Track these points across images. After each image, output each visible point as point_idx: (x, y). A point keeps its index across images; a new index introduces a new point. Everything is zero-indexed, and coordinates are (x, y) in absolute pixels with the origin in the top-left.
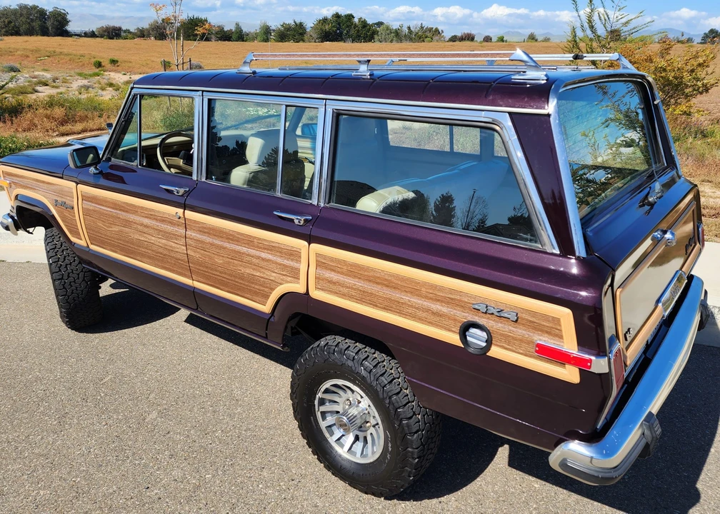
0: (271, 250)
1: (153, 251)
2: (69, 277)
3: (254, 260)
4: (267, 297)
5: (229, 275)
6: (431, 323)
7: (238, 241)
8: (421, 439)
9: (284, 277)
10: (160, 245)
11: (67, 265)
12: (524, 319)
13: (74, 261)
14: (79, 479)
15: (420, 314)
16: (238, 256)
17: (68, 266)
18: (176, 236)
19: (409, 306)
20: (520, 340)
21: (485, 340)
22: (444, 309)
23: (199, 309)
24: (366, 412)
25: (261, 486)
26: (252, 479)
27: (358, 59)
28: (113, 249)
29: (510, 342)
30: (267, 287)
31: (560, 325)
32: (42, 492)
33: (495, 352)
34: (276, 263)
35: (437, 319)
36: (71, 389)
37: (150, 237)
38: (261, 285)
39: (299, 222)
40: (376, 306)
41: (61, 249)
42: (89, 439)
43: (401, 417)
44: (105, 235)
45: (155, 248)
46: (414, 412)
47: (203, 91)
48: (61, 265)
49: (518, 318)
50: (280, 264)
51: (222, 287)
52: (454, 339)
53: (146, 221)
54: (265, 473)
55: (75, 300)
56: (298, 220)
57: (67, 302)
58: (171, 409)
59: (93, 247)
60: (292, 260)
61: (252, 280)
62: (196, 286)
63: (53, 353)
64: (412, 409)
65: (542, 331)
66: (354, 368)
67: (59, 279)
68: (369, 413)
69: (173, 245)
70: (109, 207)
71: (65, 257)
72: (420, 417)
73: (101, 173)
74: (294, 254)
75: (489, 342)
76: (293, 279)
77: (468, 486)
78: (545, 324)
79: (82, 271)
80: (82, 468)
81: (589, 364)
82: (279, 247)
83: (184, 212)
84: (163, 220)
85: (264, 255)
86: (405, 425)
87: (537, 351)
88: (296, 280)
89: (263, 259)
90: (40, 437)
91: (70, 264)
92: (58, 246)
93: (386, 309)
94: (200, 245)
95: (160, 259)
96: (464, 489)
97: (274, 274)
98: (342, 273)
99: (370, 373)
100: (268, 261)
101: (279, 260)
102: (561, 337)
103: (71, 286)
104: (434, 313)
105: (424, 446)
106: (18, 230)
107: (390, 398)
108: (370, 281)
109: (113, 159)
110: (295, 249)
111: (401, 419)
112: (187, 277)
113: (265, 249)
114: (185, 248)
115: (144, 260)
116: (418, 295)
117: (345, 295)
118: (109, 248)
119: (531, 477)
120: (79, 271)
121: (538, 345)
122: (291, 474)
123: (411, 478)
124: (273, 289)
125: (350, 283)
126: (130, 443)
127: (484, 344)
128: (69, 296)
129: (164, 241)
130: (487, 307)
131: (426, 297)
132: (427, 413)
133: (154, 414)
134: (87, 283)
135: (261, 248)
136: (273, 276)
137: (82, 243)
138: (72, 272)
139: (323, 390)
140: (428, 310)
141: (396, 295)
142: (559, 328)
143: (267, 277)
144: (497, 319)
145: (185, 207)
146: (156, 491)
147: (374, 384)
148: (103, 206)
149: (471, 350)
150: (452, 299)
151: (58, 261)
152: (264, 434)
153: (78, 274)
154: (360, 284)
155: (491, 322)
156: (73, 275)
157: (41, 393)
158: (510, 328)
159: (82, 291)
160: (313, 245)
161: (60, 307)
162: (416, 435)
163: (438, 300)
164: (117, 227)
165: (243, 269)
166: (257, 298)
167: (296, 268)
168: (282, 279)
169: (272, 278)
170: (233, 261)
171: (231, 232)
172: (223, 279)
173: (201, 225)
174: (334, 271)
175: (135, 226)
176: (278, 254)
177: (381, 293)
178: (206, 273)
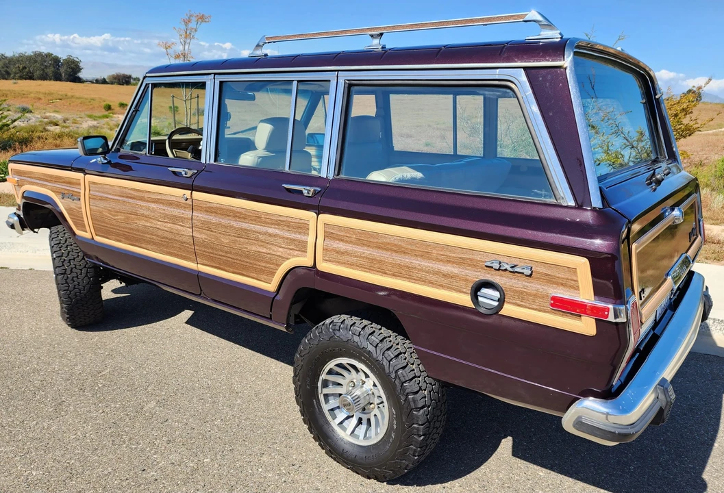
0: (278, 225)
1: (158, 236)
2: (71, 272)
3: (261, 237)
4: (272, 274)
5: (235, 254)
6: (441, 287)
7: (245, 218)
8: (427, 415)
9: (291, 251)
10: (166, 229)
11: (70, 260)
12: (539, 273)
13: (78, 256)
14: (73, 461)
15: (430, 277)
16: (244, 234)
17: (72, 261)
18: (182, 219)
19: (419, 270)
20: (535, 295)
21: (497, 299)
22: (455, 270)
23: (202, 295)
24: (370, 392)
25: (260, 470)
26: (252, 464)
27: (370, 33)
28: (118, 238)
29: (523, 298)
30: (273, 264)
31: (576, 276)
32: (34, 473)
33: (509, 310)
34: (284, 238)
35: (449, 281)
36: (68, 380)
37: (155, 222)
38: (267, 262)
39: (308, 193)
40: (385, 273)
41: (65, 245)
42: (85, 425)
43: (407, 391)
44: (111, 225)
45: (160, 233)
46: (420, 387)
47: (215, 74)
48: (65, 260)
49: (532, 272)
50: (287, 239)
51: (227, 268)
52: (465, 300)
53: (153, 205)
54: (265, 458)
55: (76, 296)
56: (307, 191)
57: (69, 297)
58: (170, 399)
59: (98, 239)
60: (300, 233)
61: (258, 257)
62: (200, 270)
63: (51, 348)
64: (418, 384)
65: (557, 283)
66: (359, 344)
67: (62, 274)
68: (373, 393)
69: (180, 228)
70: (115, 195)
71: (69, 252)
72: (426, 393)
73: (109, 162)
74: (302, 227)
75: (501, 301)
76: (300, 253)
77: (472, 473)
78: (560, 276)
79: (85, 267)
80: (77, 451)
81: (606, 313)
82: (286, 221)
83: (192, 193)
84: (170, 204)
85: (271, 230)
86: (411, 400)
87: (552, 305)
88: (303, 253)
89: (270, 235)
90: (35, 422)
91: (74, 259)
92: (63, 242)
93: (394, 275)
94: (206, 226)
95: (165, 244)
96: (468, 476)
97: (281, 249)
98: (350, 242)
99: (376, 347)
100: (275, 236)
101: (287, 234)
102: (577, 288)
103: (74, 281)
104: (445, 275)
105: (430, 423)
106: (23, 230)
107: (396, 372)
108: (379, 248)
109: (121, 150)
110: (303, 221)
111: (408, 393)
112: (192, 261)
113: (273, 224)
114: (191, 230)
115: (149, 247)
116: (428, 259)
117: (353, 265)
118: (113, 238)
119: (535, 466)
120: (83, 266)
121: (554, 298)
122: (291, 459)
123: (416, 458)
124: (279, 265)
125: (359, 252)
126: (127, 429)
127: (496, 304)
128: (70, 292)
129: (169, 225)
130: (500, 263)
131: (438, 260)
132: (433, 390)
133: (152, 404)
134: (89, 278)
135: (268, 223)
136: (280, 252)
137: (87, 235)
138: (75, 267)
139: (326, 370)
140: (438, 273)
141: (406, 261)
142: (575, 279)
143: (274, 253)
144: (511, 275)
145: (192, 188)
146: (152, 473)
147: (380, 358)
149: (482, 310)
150: (463, 259)
151: (62, 256)
152: (264, 424)
153: (81, 270)
154: (369, 252)
155: (504, 279)
156: (77, 271)
157: (37, 383)
158: (524, 283)
159: (84, 287)
160: (321, 216)
161: (62, 302)
162: (422, 411)
163: (449, 262)
164: (123, 214)
165: (249, 247)
166: (262, 277)
167: (303, 242)
168: (288, 254)
169: (278, 254)
170: (239, 239)
171: (238, 210)
172: (229, 259)
173: (208, 205)
174: (342, 240)
175: (141, 212)
176: (285, 228)
177: (390, 260)
178: (211, 255)
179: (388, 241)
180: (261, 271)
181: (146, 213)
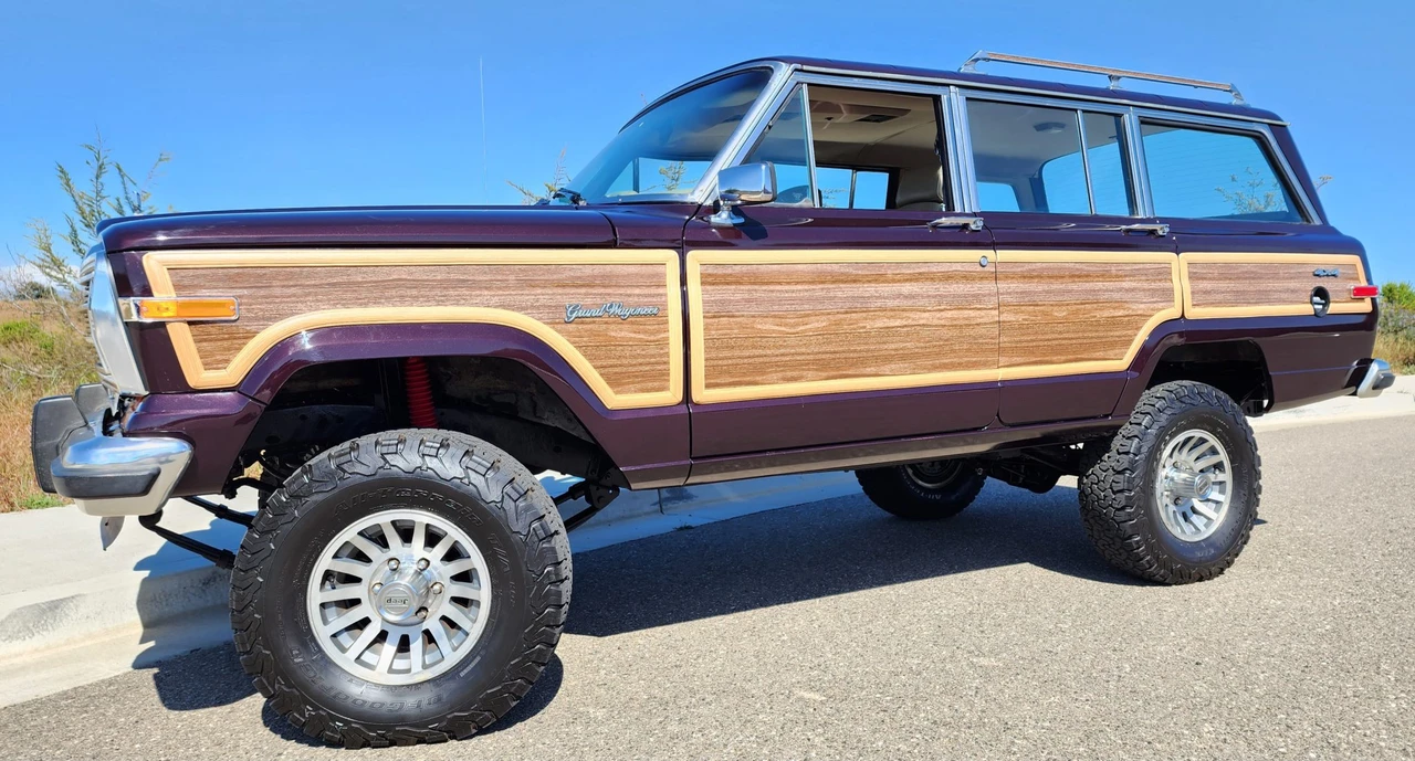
0: (1134, 276)
4: (1128, 343)
5: (1073, 331)
6: (1292, 302)
7: (1086, 277)
9: (1155, 305)
10: (942, 322)
15: (1284, 296)
18: (979, 297)
20: (1342, 291)
22: (1293, 285)
28: (789, 374)
29: (1338, 296)
30: (1130, 328)
33: (1333, 308)
34: (1144, 290)
35: (1295, 296)
37: (911, 315)
39: (1163, 232)
44: (779, 348)
45: (925, 333)
50: (1149, 290)
51: (1055, 358)
52: (1308, 309)
53: (907, 288)
60: (1160, 280)
61: (1113, 322)
65: (1349, 279)
69: (972, 313)
70: (797, 283)
74: (1164, 273)
76: (1164, 304)
78: (1350, 272)
82: (1143, 269)
83: (993, 254)
84: (948, 277)
85: (1126, 285)
88: (1169, 303)
94: (1026, 299)
95: (934, 351)
97: (1142, 306)
98: (1214, 279)
100: (1133, 290)
101: (1146, 285)
102: (1358, 279)
108: (1240, 278)
110: (1163, 265)
112: (989, 367)
114: (996, 312)
116: (1278, 279)
117: (1221, 302)
118: (775, 376)
124: (1138, 329)
125: (1222, 287)
129: (949, 314)
131: (1284, 279)
135: (1121, 277)
136: (1140, 308)
140: (1288, 290)
141: (1263, 285)
143: (1134, 313)
144: (1328, 280)
145: (992, 246)
148: (780, 283)
150: (1300, 273)
154: (1232, 285)
155: (1325, 283)
158: (1335, 283)
160: (1181, 255)
164: (824, 318)
165: (1098, 314)
166: (1111, 353)
167: (1168, 289)
168: (1152, 310)
169: (1139, 312)
170: (1083, 306)
171: (1077, 266)
172: (1064, 342)
173: (1027, 267)
174: (1205, 279)
175: (879, 304)
176: (1143, 278)
177: (1252, 288)
178: (1031, 344)
179: (1245, 270)
180: (1112, 345)
181: (890, 303)
